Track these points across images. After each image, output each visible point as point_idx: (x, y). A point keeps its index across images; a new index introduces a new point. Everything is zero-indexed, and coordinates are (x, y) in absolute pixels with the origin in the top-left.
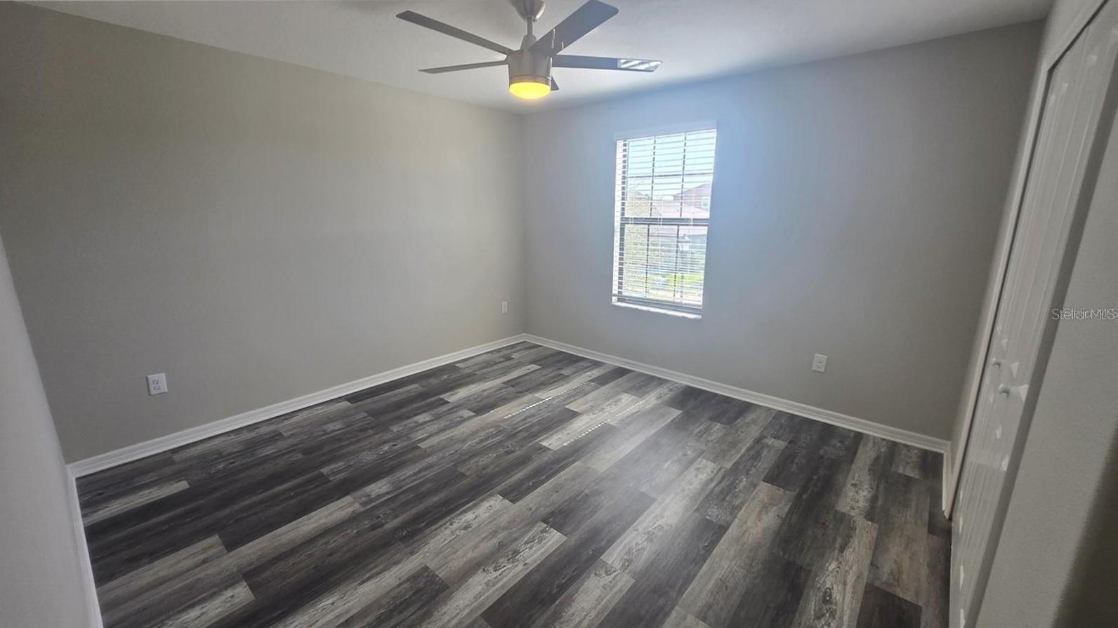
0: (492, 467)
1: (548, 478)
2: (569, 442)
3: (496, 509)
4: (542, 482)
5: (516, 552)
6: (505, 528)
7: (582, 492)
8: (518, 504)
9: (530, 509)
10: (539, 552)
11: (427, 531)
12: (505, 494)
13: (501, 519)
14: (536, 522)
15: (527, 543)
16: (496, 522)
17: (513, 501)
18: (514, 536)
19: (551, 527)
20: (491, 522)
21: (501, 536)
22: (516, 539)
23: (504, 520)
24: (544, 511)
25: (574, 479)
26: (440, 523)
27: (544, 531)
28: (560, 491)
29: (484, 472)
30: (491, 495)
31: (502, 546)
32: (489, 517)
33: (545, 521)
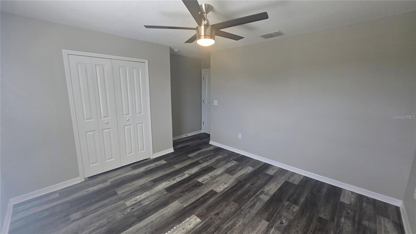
0: (223, 206)
1: (199, 199)
2: (185, 221)
3: (218, 188)
4: (202, 197)
5: (210, 177)
6: (214, 183)
7: (188, 193)
8: (211, 189)
9: (207, 187)
10: (205, 177)
11: (236, 183)
12: (216, 193)
13: (216, 185)
14: (205, 184)
15: (208, 179)
16: (217, 184)
17: (212, 190)
18: (211, 181)
19: (201, 183)
20: (219, 184)
21: (215, 181)
22: (211, 180)
23: (215, 185)
24: (203, 187)
25: (189, 198)
26: (234, 184)
27: (203, 182)
28: (196, 193)
29: (226, 203)
30: (221, 193)
31: (214, 179)
32: (220, 186)
33: (202, 184)
